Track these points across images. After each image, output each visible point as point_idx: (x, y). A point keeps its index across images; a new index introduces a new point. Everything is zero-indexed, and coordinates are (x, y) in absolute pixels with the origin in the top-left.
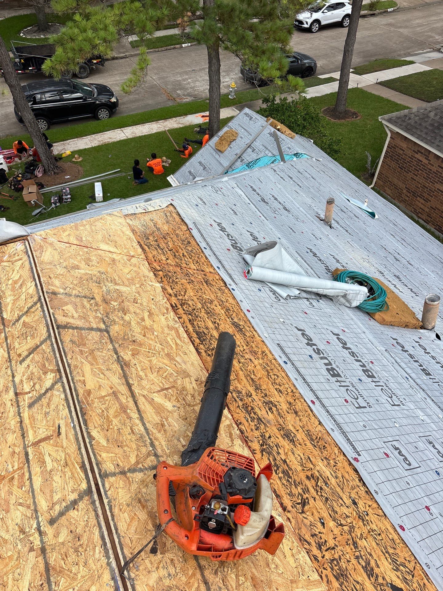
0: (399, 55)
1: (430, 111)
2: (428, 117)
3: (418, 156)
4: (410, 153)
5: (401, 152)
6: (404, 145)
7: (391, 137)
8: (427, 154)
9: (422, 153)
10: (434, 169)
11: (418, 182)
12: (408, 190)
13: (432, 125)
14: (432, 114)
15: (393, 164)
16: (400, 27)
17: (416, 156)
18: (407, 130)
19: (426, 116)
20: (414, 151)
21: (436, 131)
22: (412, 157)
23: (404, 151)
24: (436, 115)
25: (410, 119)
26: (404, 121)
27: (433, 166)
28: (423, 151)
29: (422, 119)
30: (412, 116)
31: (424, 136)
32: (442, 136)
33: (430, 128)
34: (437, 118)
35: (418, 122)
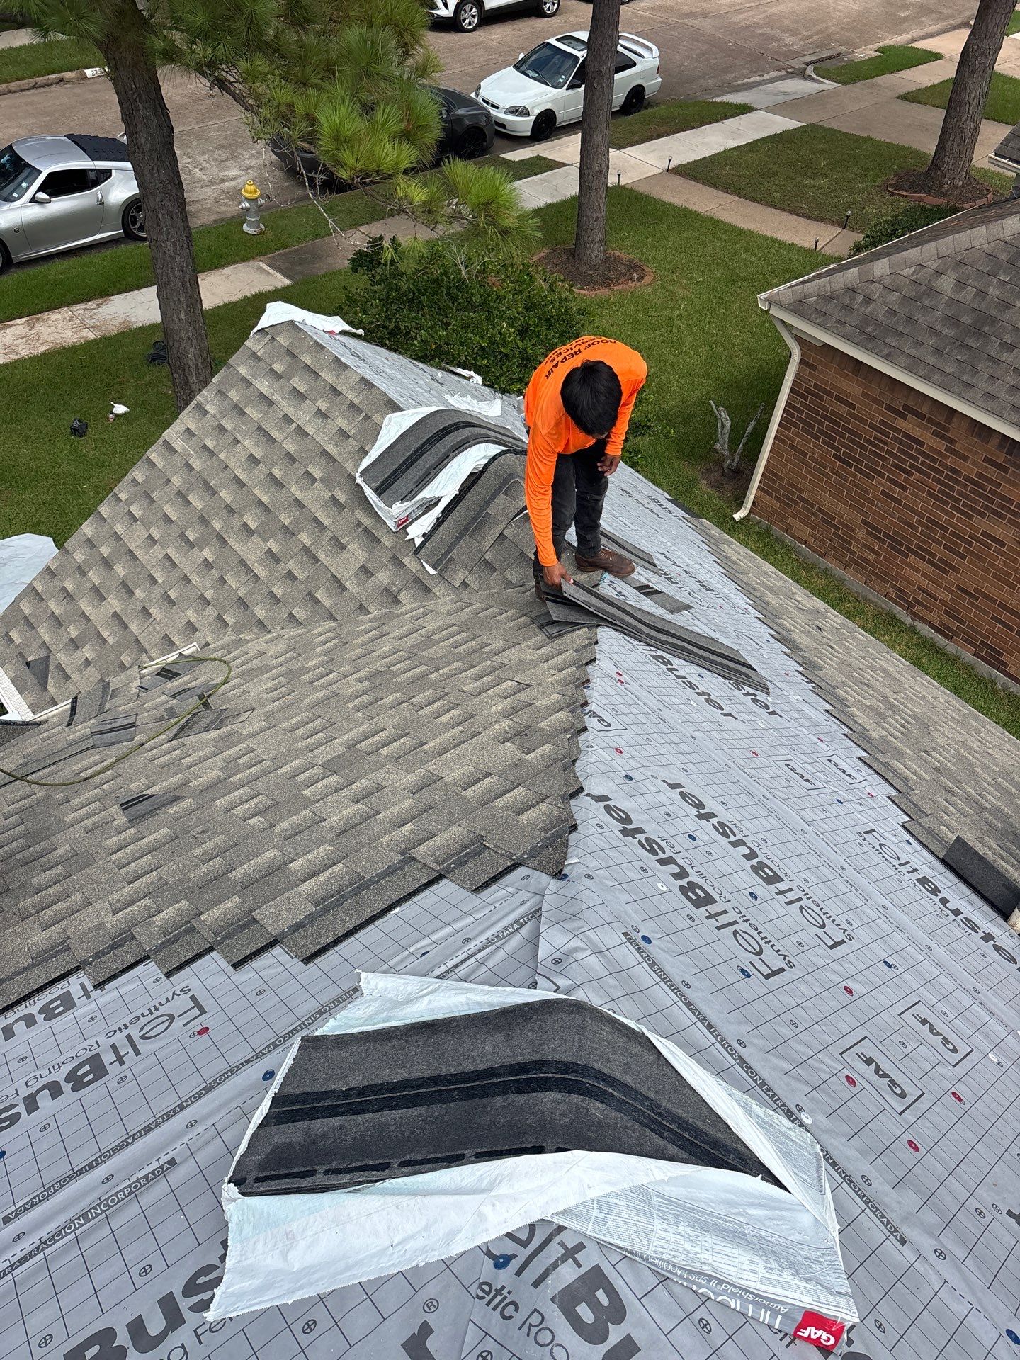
1: (938, 273)
2: (933, 292)
3: (908, 426)
6: (852, 388)
7: (802, 361)
8: (941, 419)
9: (922, 417)
10: (969, 469)
11: (906, 506)
12: (874, 531)
13: (953, 321)
14: (946, 283)
15: (815, 448)
17: (900, 423)
18: (866, 340)
19: (922, 292)
20: (889, 408)
21: (970, 342)
22: (884, 429)
23: (852, 406)
24: (961, 284)
25: (868, 300)
27: (965, 458)
28: (925, 410)
29: (914, 299)
30: (876, 290)
31: (931, 360)
32: (997, 362)
33: (948, 331)
34: (968, 295)
35: (902, 311)
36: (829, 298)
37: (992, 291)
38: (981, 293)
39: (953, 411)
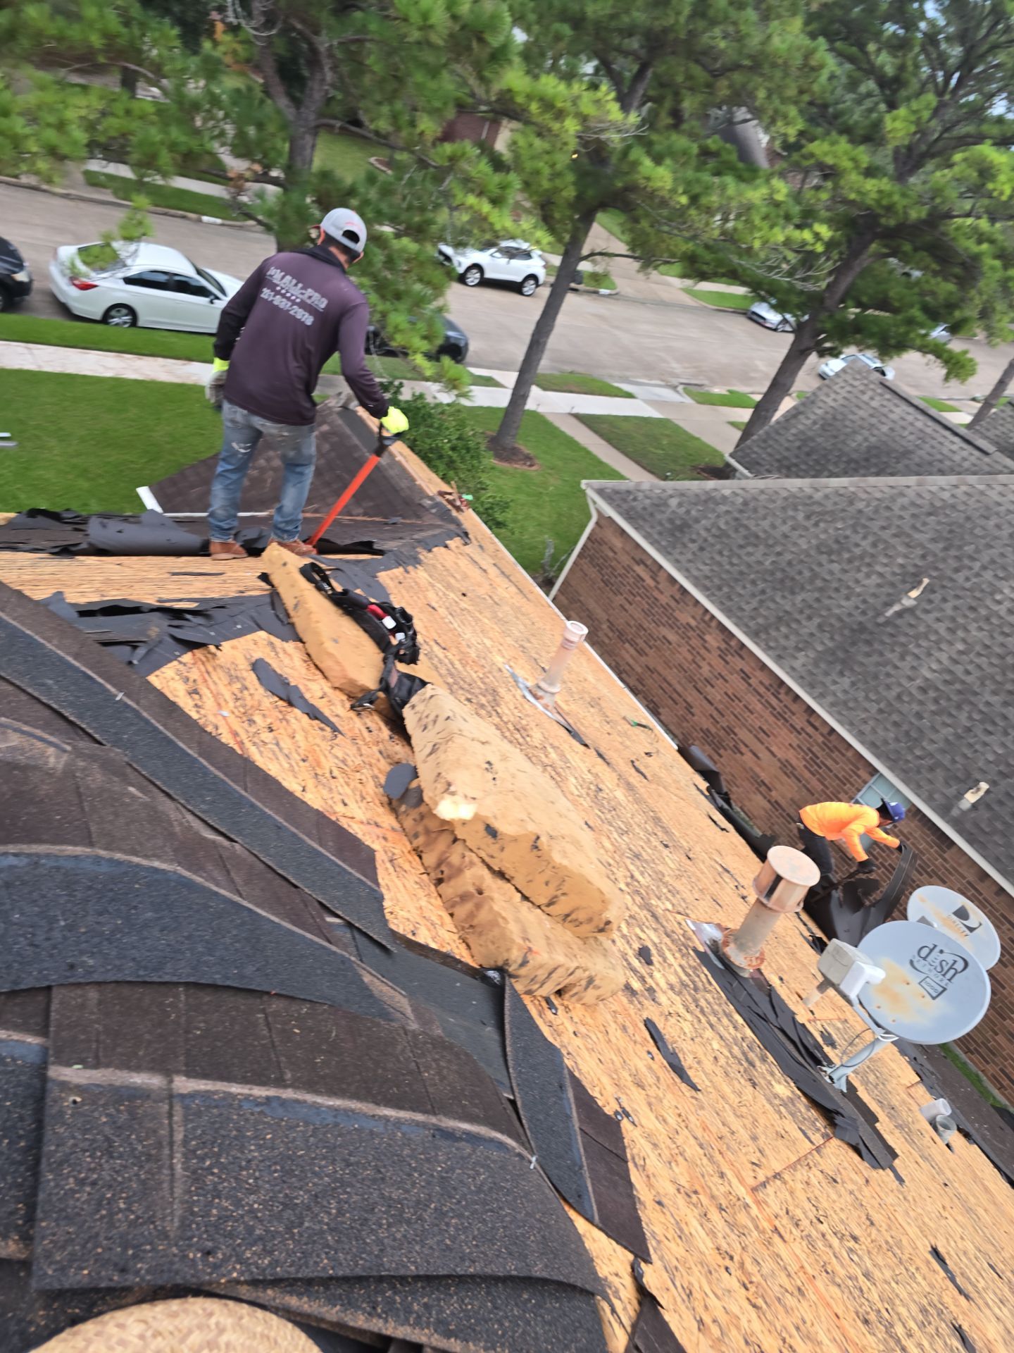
0: (611, 376)
1: (671, 496)
2: (666, 505)
3: (640, 570)
4: (625, 560)
5: (611, 554)
6: (618, 543)
7: (597, 523)
8: (655, 569)
9: (646, 566)
10: (664, 599)
11: (631, 615)
12: (612, 626)
13: (671, 521)
14: (674, 502)
15: (593, 572)
16: (617, 328)
17: (636, 568)
18: (629, 518)
19: (661, 504)
20: (633, 558)
21: (678, 534)
22: (628, 569)
23: (616, 553)
24: (680, 505)
25: (635, 499)
26: (625, 500)
27: (662, 593)
28: (649, 563)
29: (657, 505)
30: (640, 496)
31: (656, 536)
32: (685, 546)
33: (668, 525)
34: (682, 510)
35: (650, 510)
36: (617, 492)
37: (694, 513)
38: (688, 512)
39: (661, 567)
